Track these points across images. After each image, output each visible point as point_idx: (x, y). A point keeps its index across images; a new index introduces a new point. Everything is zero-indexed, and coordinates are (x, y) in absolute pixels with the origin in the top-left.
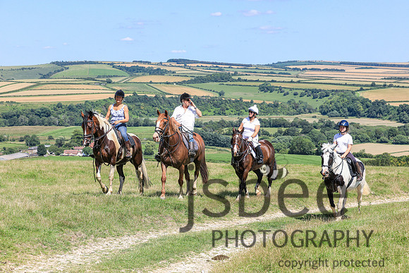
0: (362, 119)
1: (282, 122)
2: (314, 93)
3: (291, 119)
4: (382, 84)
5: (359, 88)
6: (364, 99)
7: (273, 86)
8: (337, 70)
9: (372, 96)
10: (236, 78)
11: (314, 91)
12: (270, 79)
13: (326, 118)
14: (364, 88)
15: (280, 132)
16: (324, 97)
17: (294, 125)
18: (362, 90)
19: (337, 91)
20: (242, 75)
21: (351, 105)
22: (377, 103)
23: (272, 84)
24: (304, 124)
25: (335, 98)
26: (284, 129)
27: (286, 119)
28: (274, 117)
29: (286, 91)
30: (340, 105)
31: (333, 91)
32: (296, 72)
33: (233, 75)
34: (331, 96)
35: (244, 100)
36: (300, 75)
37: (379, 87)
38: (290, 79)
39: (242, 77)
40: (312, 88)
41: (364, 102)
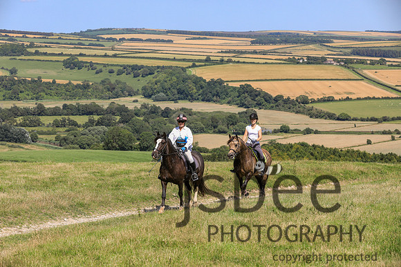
0: (195, 103)
1: (94, 109)
2: (135, 70)
3: (105, 104)
4: (219, 59)
5: (191, 64)
6: (197, 78)
7: (82, 62)
8: (163, 41)
9: (207, 74)
10: (33, 50)
11: (135, 68)
12: (77, 52)
13: (150, 102)
14: (197, 64)
15: (91, 122)
16: (147, 75)
18: (194, 66)
19: (163, 67)
20: (40, 47)
23: (80, 59)
24: (122, 110)
25: (162, 76)
26: (96, 118)
27: (99, 104)
28: (84, 102)
29: (99, 68)
30: (167, 85)
31: (158, 67)
32: (111, 43)
33: (28, 47)
34: (156, 73)
35: (43, 80)
36: (116, 47)
37: (216, 62)
38: (103, 52)
39: (41, 50)
40: (132, 64)
41: (198, 81)
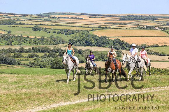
0: (93, 47)
1: (47, 50)
2: (66, 32)
3: (52, 47)
4: (105, 27)
6: (95, 35)
8: (79, 18)
9: (99, 34)
10: (18, 22)
12: (39, 23)
14: (94, 29)
15: (45, 55)
16: (71, 34)
17: (54, 51)
19: (79, 30)
20: (22, 21)
21: (87, 39)
22: (102, 38)
23: (41, 26)
24: (59, 50)
25: (78, 34)
26: (48, 54)
27: (49, 47)
28: (42, 46)
30: (80, 39)
31: (76, 30)
33: (16, 21)
35: (23, 36)
37: (103, 28)
38: (51, 24)
40: (64, 29)
41: (95, 37)
